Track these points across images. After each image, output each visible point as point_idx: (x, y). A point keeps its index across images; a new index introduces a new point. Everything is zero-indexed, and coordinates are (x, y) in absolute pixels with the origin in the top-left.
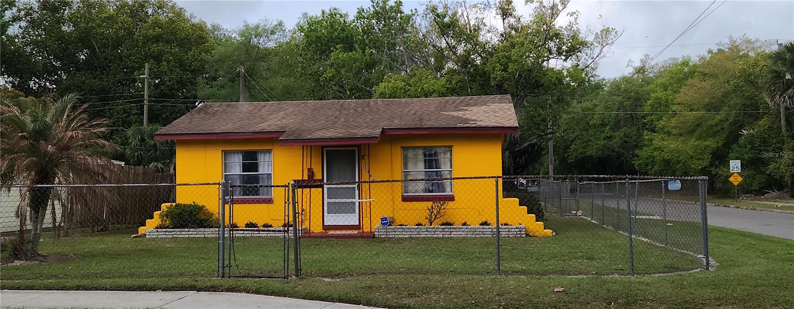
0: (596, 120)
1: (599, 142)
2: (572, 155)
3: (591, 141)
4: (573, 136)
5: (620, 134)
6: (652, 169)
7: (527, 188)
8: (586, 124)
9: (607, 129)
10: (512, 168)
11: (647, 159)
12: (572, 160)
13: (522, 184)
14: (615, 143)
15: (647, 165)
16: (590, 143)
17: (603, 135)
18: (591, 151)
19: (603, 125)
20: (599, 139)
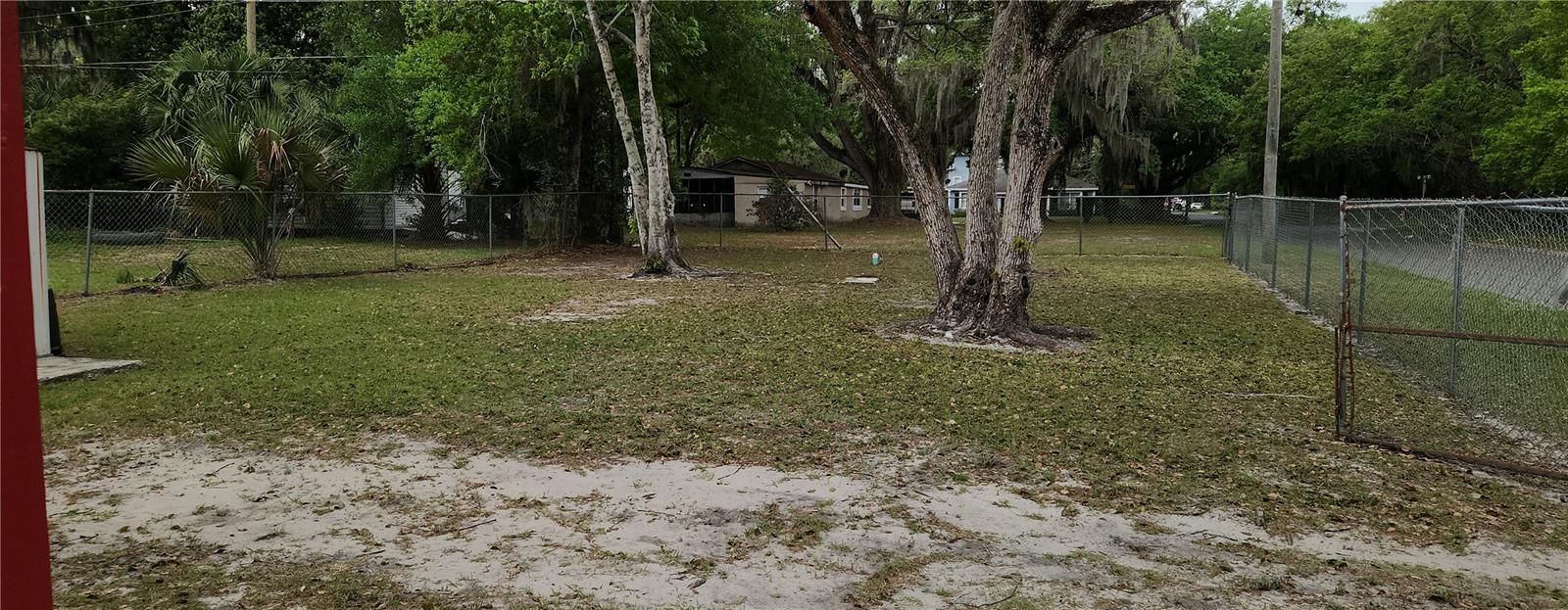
0: (1369, 60)
1: (1374, 112)
2: (1298, 144)
3: (1350, 111)
4: (1306, 102)
5: (1436, 88)
6: (1530, 175)
7: (1186, 215)
8: (1338, 73)
9: (1398, 81)
10: (1157, 176)
11: (1519, 147)
12: (1299, 157)
13: (1179, 207)
14: (1418, 114)
15: (1516, 164)
16: (1349, 116)
17: (1383, 98)
18: (1355, 133)
19: (1387, 72)
20: (1374, 105)
